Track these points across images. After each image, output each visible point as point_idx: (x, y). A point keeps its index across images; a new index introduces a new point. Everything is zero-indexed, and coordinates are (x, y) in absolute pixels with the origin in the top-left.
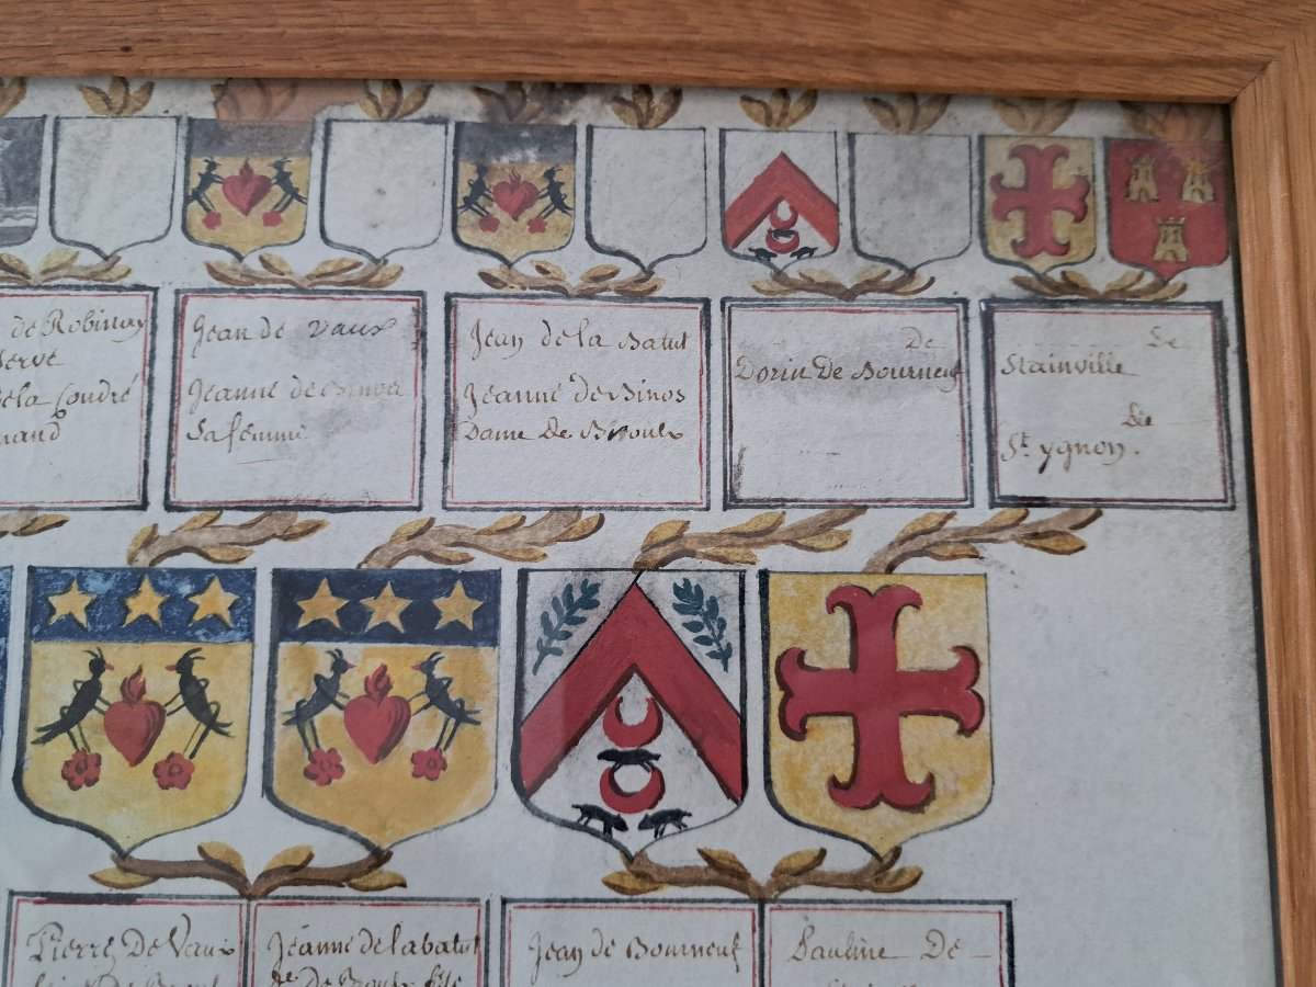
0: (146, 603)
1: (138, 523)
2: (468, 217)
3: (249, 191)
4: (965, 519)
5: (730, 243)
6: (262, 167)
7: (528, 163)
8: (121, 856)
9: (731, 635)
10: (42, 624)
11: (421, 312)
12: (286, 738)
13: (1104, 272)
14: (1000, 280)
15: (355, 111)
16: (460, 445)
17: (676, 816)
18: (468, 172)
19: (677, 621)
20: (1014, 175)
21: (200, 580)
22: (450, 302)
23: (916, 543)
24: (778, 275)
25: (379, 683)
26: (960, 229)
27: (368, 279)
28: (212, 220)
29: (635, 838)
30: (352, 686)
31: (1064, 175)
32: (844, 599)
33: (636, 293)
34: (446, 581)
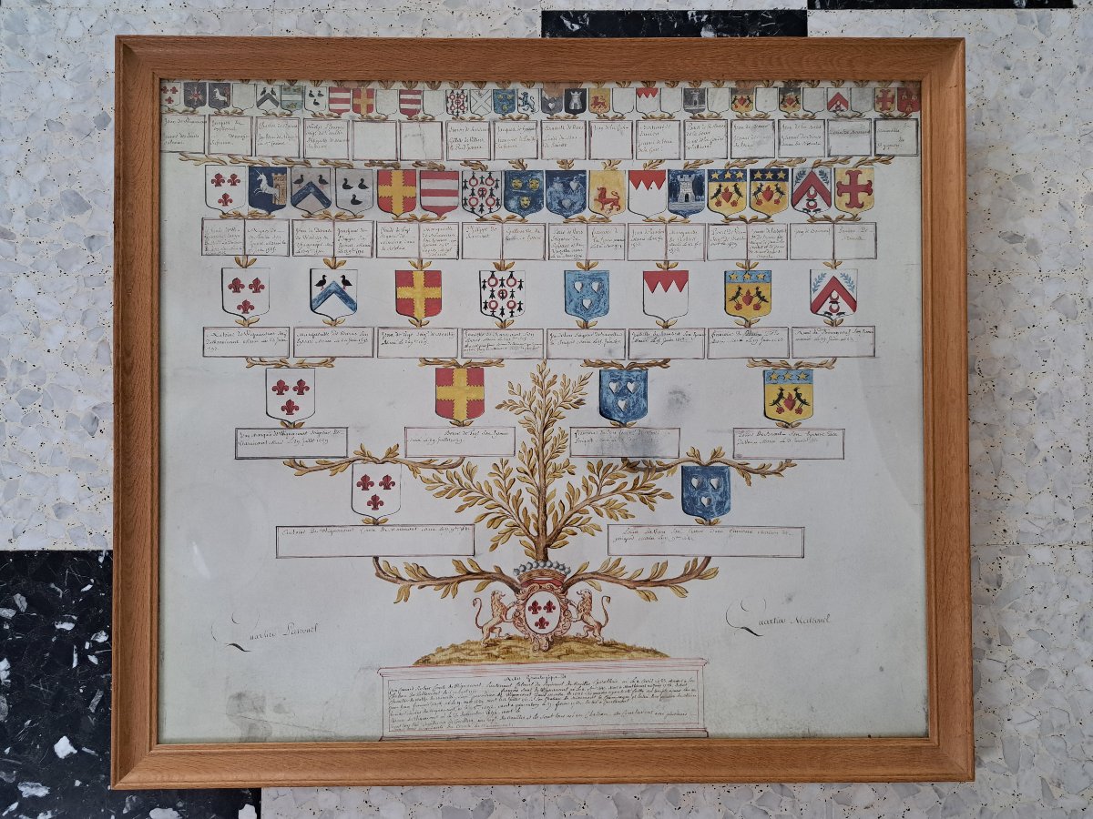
0: (728, 175)
1: (726, 161)
2: (782, 105)
3: (743, 101)
4: (870, 158)
5: (829, 109)
6: (745, 97)
7: (792, 95)
8: (726, 217)
9: (829, 179)
10: (710, 179)
11: (774, 123)
12: (753, 197)
13: (896, 113)
14: (877, 115)
15: (761, 86)
16: (781, 147)
17: (819, 210)
18: (781, 97)
19: (819, 177)
20: (880, 95)
21: (737, 171)
22: (779, 121)
23: (861, 163)
24: (837, 115)
25: (768, 188)
26: (870, 106)
27: (764, 117)
28: (736, 107)
29: (812, 213)
30: (764, 189)
31: (890, 95)
32: (848, 173)
33: (811, 119)
34: (779, 170)
